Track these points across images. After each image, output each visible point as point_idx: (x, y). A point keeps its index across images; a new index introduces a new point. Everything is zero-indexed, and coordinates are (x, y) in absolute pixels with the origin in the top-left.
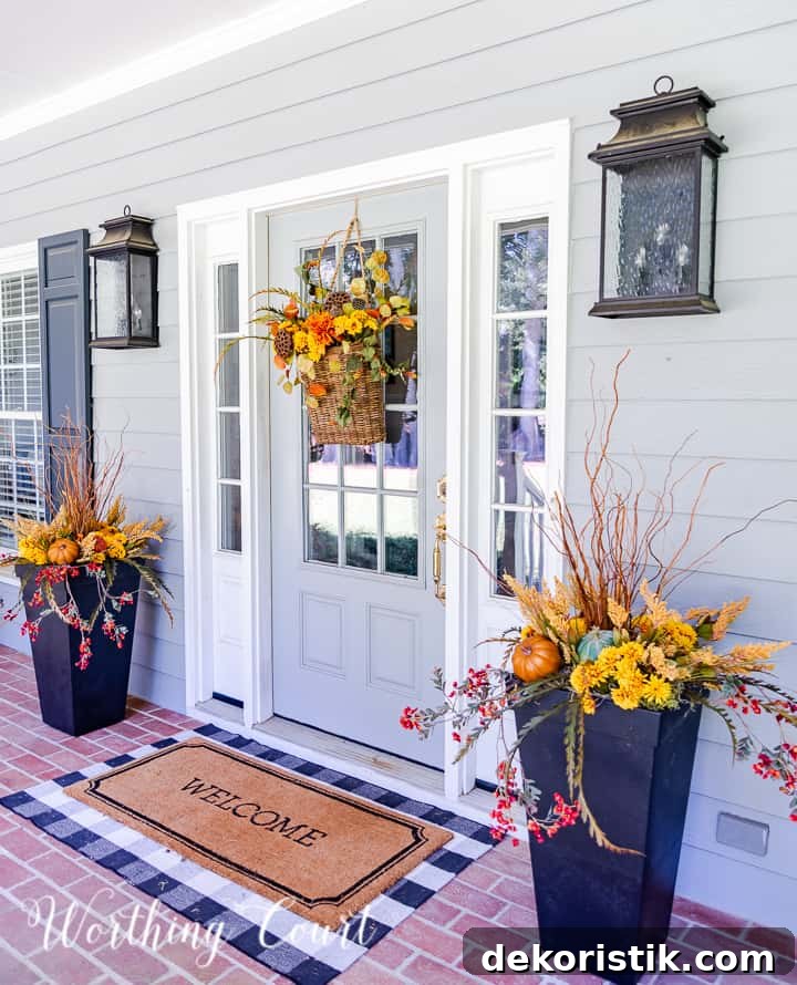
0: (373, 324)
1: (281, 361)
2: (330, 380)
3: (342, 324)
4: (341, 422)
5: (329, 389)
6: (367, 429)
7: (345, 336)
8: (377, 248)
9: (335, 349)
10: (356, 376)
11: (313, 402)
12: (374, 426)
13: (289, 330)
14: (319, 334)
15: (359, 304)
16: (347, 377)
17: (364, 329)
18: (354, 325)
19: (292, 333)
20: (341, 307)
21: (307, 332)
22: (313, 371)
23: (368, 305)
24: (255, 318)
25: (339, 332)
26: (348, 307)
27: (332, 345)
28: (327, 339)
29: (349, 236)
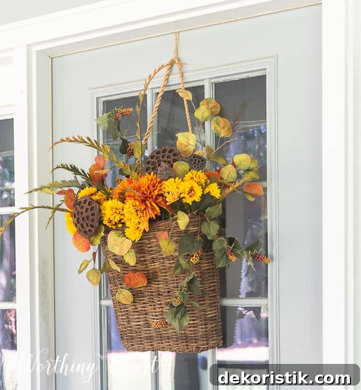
0: (214, 190)
1: (83, 240)
2: (151, 267)
3: (173, 189)
4: (176, 324)
5: (151, 278)
6: (201, 331)
7: (179, 205)
8: (207, 96)
9: (162, 224)
10: (194, 260)
11: (125, 296)
12: (210, 326)
13: (95, 198)
14: (143, 201)
15: (196, 162)
16: (183, 262)
17: (204, 197)
18: (191, 190)
19: (99, 202)
20: (172, 166)
21: (123, 200)
22: (133, 253)
23: (208, 165)
24: (36, 186)
25: (170, 199)
26: (181, 166)
27: (159, 218)
28: (153, 209)
29: (167, 80)
